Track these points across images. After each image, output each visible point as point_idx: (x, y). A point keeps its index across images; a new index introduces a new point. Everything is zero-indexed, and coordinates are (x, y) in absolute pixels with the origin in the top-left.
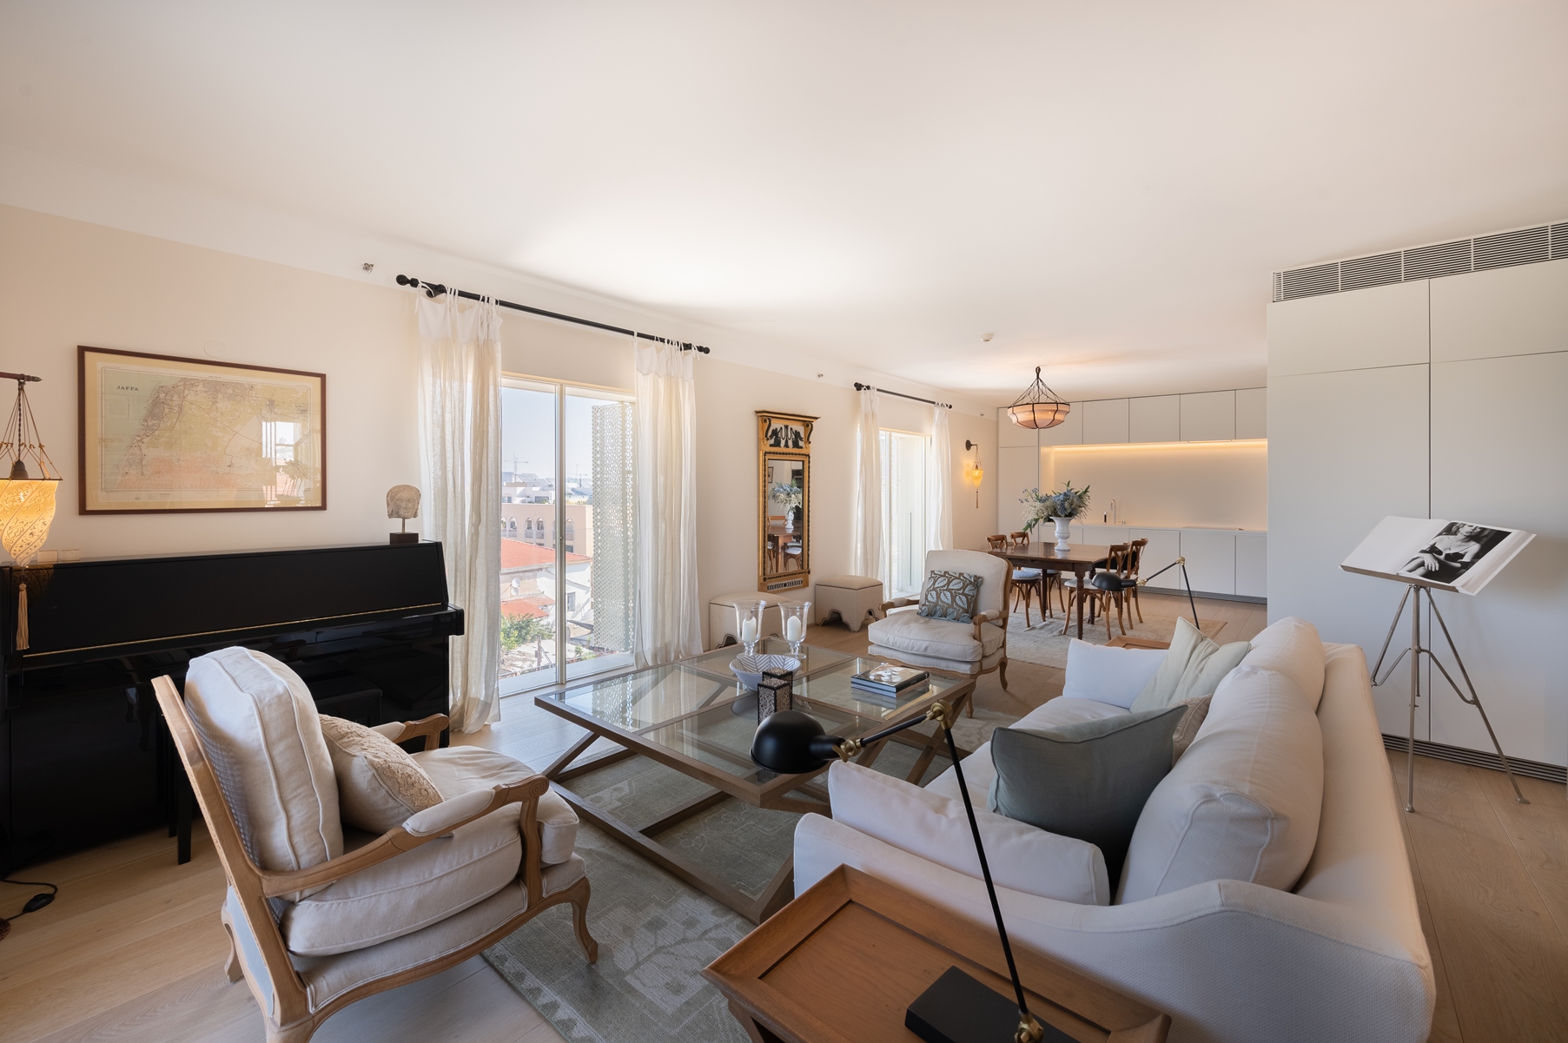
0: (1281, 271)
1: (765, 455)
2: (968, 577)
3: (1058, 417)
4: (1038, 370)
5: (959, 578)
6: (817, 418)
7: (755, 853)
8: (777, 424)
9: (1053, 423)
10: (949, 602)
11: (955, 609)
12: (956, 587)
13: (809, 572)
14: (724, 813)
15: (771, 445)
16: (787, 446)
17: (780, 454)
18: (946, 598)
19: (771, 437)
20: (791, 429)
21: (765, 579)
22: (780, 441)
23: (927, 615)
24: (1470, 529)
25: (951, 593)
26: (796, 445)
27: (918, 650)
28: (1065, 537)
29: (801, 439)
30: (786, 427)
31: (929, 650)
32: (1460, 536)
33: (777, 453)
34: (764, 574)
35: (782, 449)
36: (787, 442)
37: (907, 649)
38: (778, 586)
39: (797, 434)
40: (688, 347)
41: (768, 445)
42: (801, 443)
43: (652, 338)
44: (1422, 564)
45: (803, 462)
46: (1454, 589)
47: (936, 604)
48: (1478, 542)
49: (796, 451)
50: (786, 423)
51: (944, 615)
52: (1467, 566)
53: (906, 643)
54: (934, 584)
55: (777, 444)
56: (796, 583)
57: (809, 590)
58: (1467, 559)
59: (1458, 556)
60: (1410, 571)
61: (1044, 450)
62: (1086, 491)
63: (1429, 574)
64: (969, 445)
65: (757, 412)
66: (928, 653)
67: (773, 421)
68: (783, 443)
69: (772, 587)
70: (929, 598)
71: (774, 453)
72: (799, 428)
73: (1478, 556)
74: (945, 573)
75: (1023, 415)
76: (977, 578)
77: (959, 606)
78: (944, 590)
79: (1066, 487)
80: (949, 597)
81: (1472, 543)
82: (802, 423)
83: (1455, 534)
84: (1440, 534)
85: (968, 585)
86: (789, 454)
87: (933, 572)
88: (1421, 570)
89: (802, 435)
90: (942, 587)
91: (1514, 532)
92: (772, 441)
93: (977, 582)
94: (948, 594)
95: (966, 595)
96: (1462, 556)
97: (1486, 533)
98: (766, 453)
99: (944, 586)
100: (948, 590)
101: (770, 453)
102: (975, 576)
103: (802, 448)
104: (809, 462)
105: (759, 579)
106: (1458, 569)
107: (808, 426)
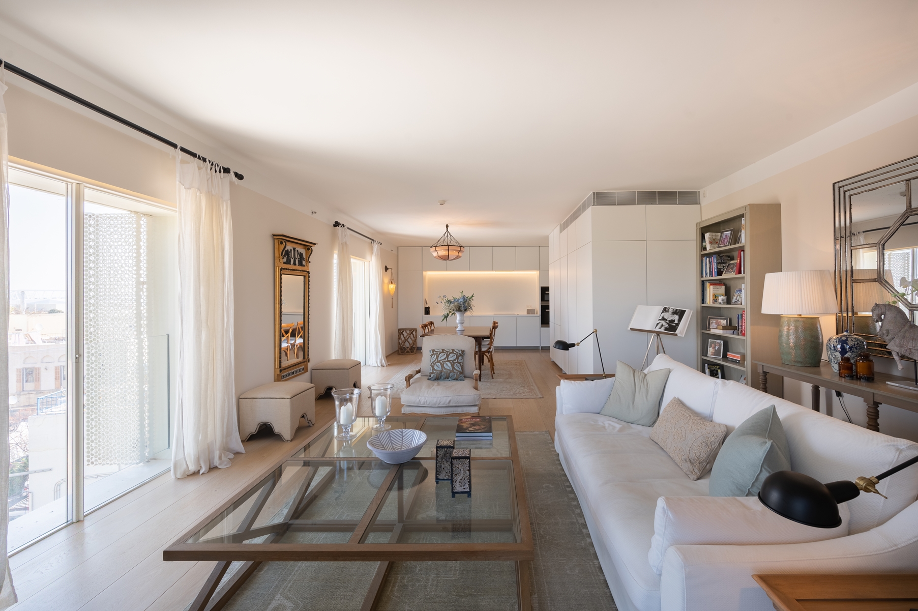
0: (596, 191)
1: (281, 271)
2: (457, 351)
3: (460, 254)
4: (447, 226)
5: (453, 353)
6: (315, 244)
7: (463, 600)
8: (289, 247)
9: (458, 257)
10: (451, 368)
11: (455, 372)
12: (453, 359)
13: (309, 361)
14: (403, 578)
15: (284, 263)
16: (295, 264)
18: (448, 366)
19: (284, 256)
20: (297, 251)
21: (281, 371)
22: (290, 260)
23: (436, 380)
24: (672, 310)
25: (450, 363)
26: (301, 264)
27: (444, 404)
28: (462, 323)
29: (304, 259)
30: (294, 249)
31: (451, 402)
32: (670, 313)
34: (280, 367)
35: (291, 266)
36: (295, 261)
37: (435, 404)
38: (288, 375)
39: (301, 255)
40: (227, 171)
41: (283, 263)
42: (304, 263)
43: (194, 155)
44: (662, 325)
45: (305, 277)
46: (676, 335)
47: (441, 371)
48: (677, 315)
49: (301, 268)
50: (294, 245)
51: (447, 378)
52: (678, 325)
53: (435, 401)
54: (437, 358)
55: (288, 262)
56: (300, 370)
57: (307, 375)
58: (676, 322)
59: (672, 321)
60: (660, 328)
61: (424, 273)
62: (472, 296)
63: (666, 329)
64: (386, 269)
65: (274, 235)
66: (451, 405)
67: (287, 243)
68: (292, 261)
69: (285, 376)
70: (436, 367)
71: (287, 269)
72: (302, 250)
73: (680, 320)
74: (443, 350)
75: (442, 252)
76: (463, 351)
77: (457, 370)
78: (445, 362)
79: (461, 294)
80: (450, 366)
81: (675, 315)
82: (302, 246)
83: (668, 312)
84: (662, 312)
85: (459, 356)
86: (297, 270)
87: (433, 350)
88: (663, 328)
89: (304, 257)
90: (444, 359)
91: (687, 310)
92: (285, 260)
93: (462, 353)
94: (449, 364)
95: (459, 363)
96: (674, 321)
97: (678, 311)
98: (282, 269)
99: (445, 359)
100: (448, 361)
101: (284, 269)
102: (462, 350)
103: (304, 266)
104: (309, 277)
105: (275, 371)
106: (675, 326)
107: (309, 249)
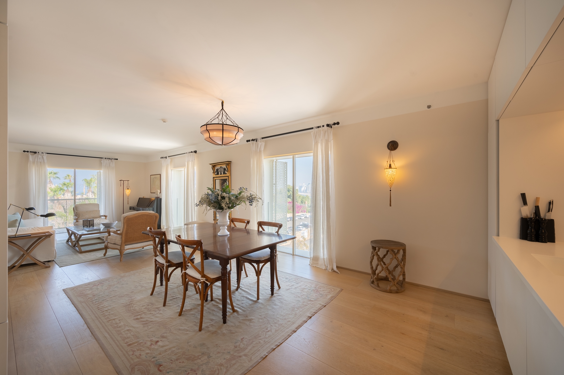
8: (218, 167)
15: (215, 175)
16: (221, 174)
17: (218, 177)
20: (223, 168)
33: (217, 177)
35: (220, 175)
36: (221, 173)
49: (225, 175)
50: (221, 166)
55: (218, 174)
65: (212, 164)
68: (220, 173)
92: (216, 173)
103: (226, 174)
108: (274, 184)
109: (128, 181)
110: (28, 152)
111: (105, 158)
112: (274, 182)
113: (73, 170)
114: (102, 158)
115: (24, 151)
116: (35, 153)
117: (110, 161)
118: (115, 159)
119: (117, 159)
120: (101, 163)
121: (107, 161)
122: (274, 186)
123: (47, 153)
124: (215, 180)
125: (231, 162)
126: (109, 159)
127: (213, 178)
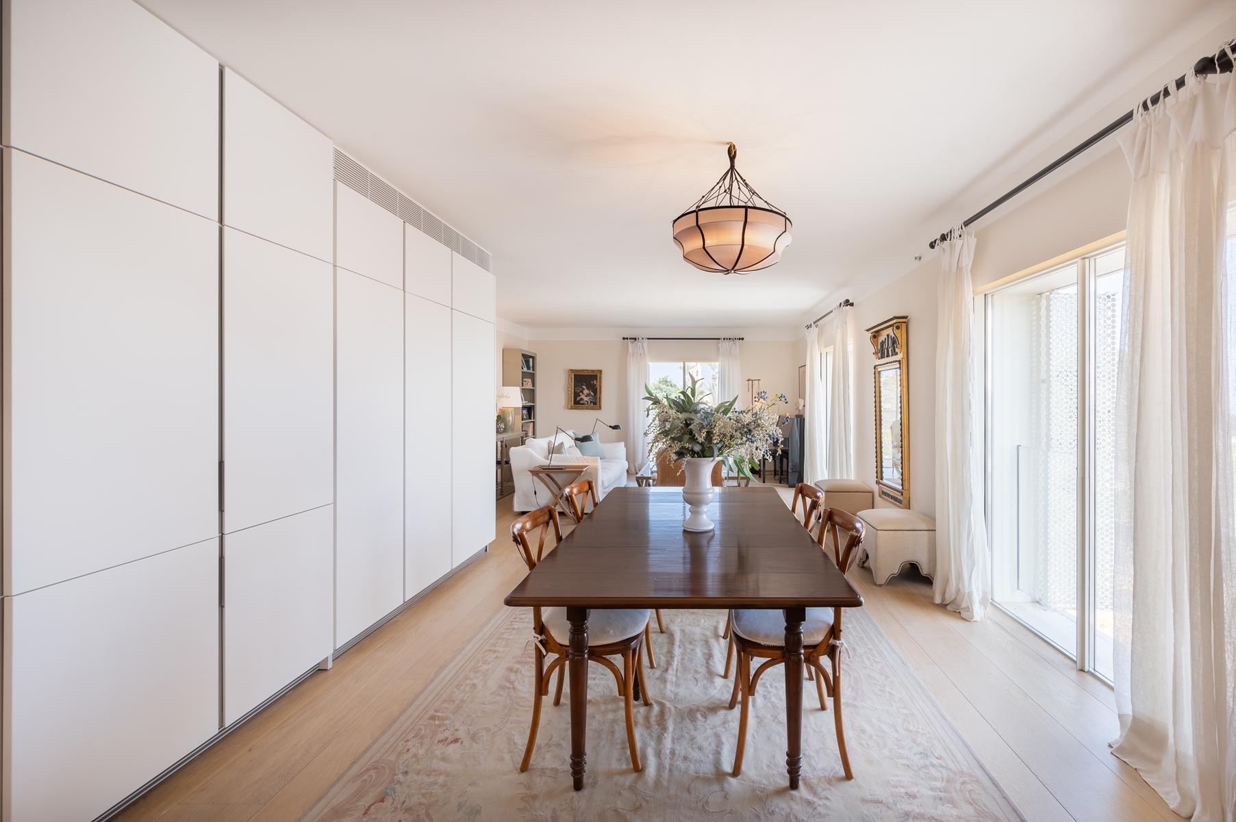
17: (883, 364)
20: (891, 336)
30: (888, 336)
33: (881, 365)
35: (886, 359)
36: (888, 352)
49: (894, 357)
50: (888, 330)
68: (886, 353)
92: (880, 355)
108: (1043, 381)
109: (759, 380)
110: (627, 339)
111: (724, 339)
112: (1043, 376)
113: (681, 364)
114: (719, 339)
115: (624, 339)
116: (635, 339)
117: (732, 342)
118: (740, 339)
119: (743, 339)
120: (718, 348)
121: (726, 344)
122: (1044, 386)
123: (648, 339)
124: (879, 372)
125: (905, 317)
126: (730, 339)
127: (875, 368)
